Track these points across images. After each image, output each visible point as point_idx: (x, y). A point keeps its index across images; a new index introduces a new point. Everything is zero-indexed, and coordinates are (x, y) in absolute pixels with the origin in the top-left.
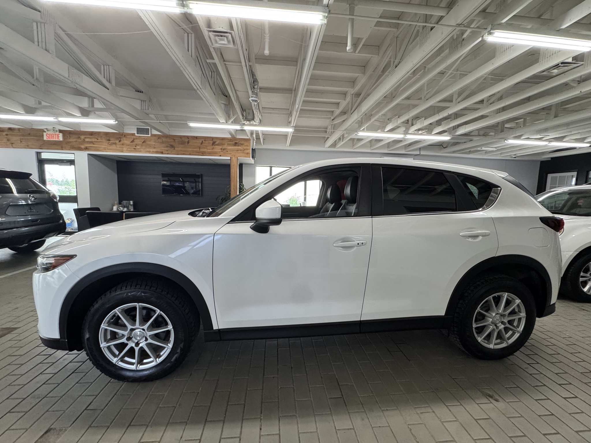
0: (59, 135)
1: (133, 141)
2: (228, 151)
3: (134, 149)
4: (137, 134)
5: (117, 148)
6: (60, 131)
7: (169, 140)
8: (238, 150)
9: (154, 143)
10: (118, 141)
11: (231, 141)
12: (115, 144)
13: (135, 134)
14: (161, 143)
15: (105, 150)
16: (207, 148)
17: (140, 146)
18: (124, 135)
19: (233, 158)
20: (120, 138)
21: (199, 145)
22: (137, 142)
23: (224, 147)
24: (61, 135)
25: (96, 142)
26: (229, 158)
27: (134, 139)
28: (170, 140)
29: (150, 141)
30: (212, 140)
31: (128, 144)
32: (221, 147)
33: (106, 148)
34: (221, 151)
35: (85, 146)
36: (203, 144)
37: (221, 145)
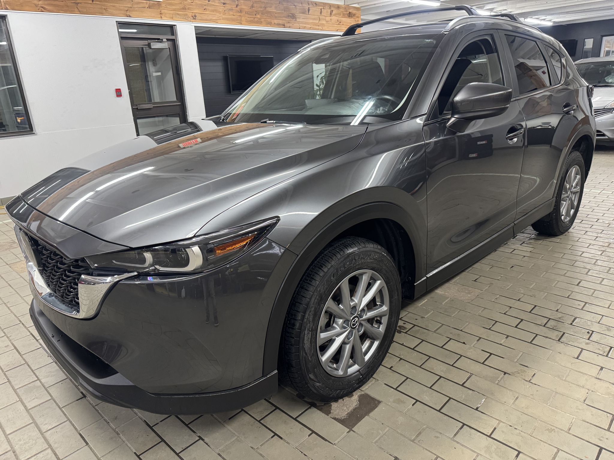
3: (254, 19)
5: (234, 17)
8: (351, 23)
10: (235, 6)
11: (346, 10)
16: (325, 20)
17: (260, 14)
21: (319, 14)
22: (257, 7)
23: (340, 19)
25: (208, 6)
27: (253, 3)
28: (291, 6)
30: (329, 7)
31: (246, 10)
32: (338, 18)
33: (221, 18)
34: (338, 24)
35: (193, 13)
36: (322, 14)
37: (338, 16)
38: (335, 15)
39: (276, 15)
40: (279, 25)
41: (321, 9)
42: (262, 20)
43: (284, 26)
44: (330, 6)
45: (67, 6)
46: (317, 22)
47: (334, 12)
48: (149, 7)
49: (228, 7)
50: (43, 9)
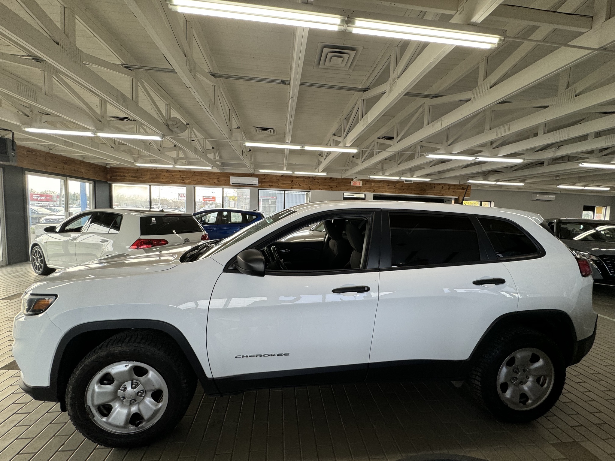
1: (402, 186)
3: (402, 191)
4: (405, 182)
6: (361, 180)
7: (423, 186)
9: (415, 188)
10: (394, 187)
11: (460, 186)
14: (419, 187)
15: (385, 192)
16: (445, 191)
17: (406, 189)
18: (397, 183)
19: (460, 197)
20: (395, 184)
21: (441, 189)
24: (361, 183)
25: (381, 187)
26: (457, 197)
29: (412, 186)
31: (399, 188)
32: (453, 190)
34: (453, 193)
35: (373, 189)
36: (443, 188)
38: (452, 189)
41: (443, 186)
42: (407, 192)
44: (449, 185)
45: (328, 188)
46: (440, 192)
48: (356, 188)
49: (390, 187)
50: (321, 189)
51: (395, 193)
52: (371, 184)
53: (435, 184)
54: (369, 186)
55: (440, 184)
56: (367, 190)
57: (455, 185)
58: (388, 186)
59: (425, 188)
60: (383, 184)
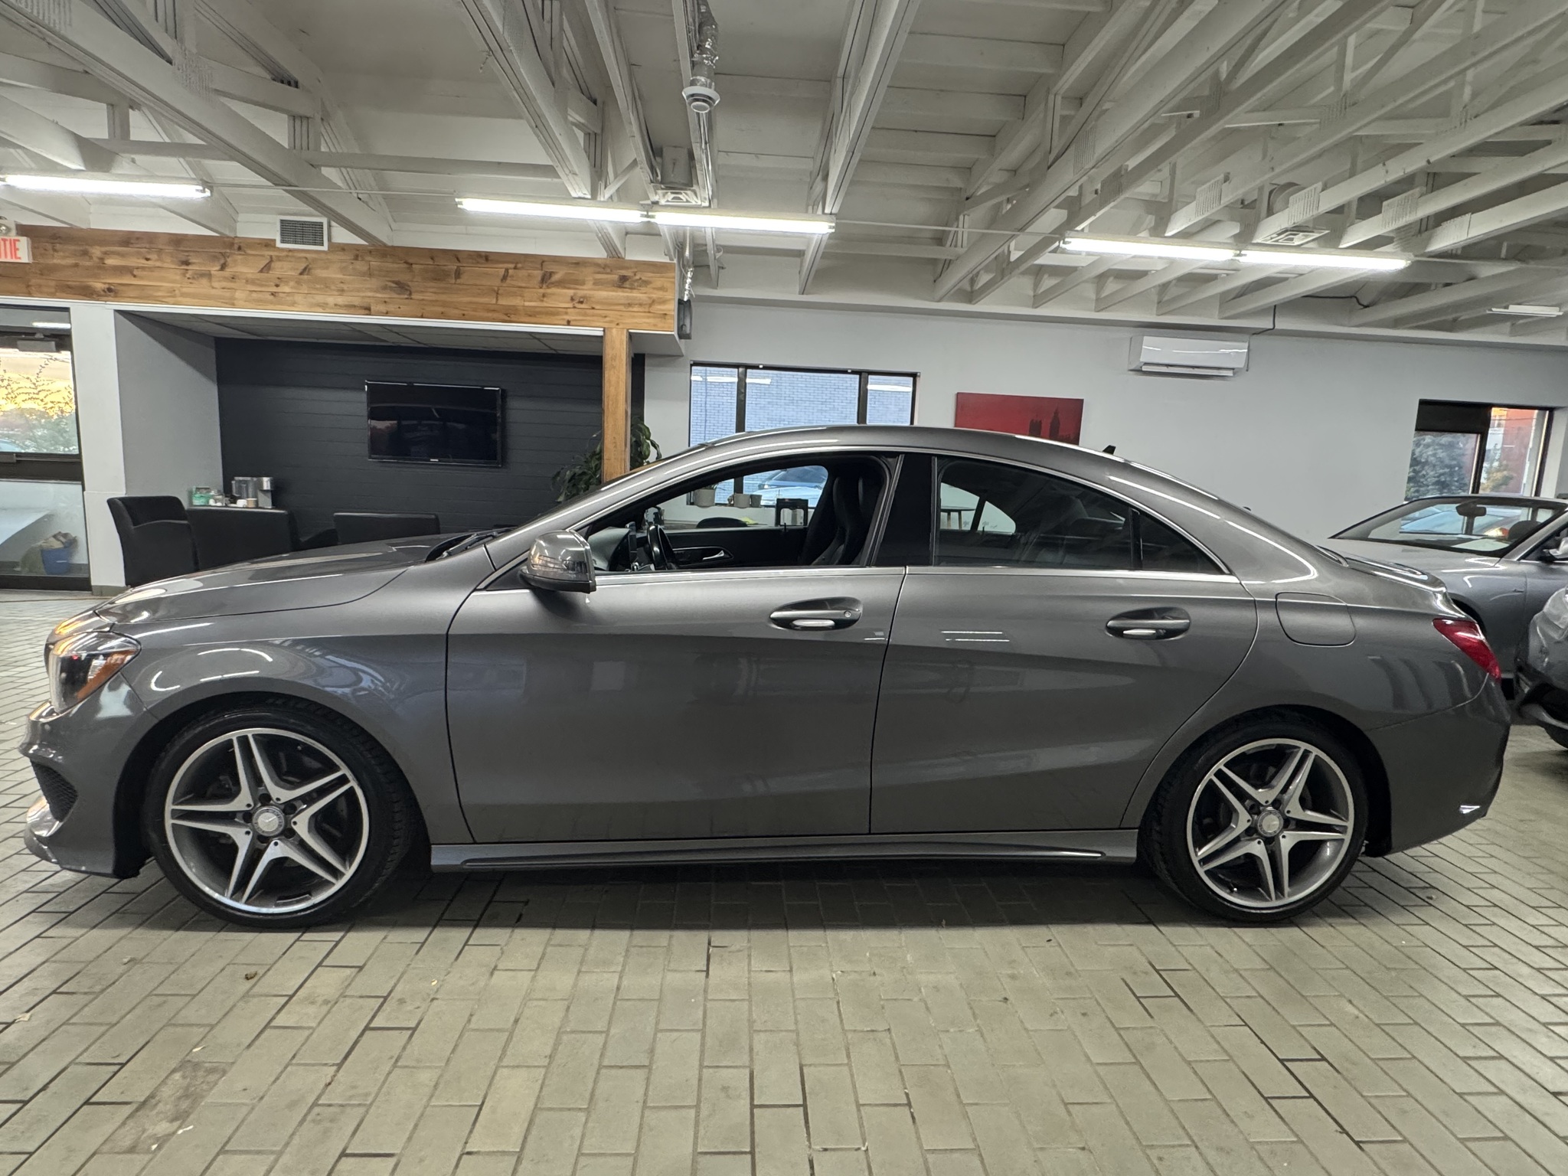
0: (18, 245)
1: (267, 268)
2: (597, 307)
3: (273, 294)
4: (283, 241)
5: (213, 292)
6: (23, 230)
7: (391, 265)
8: (630, 305)
9: (341, 276)
10: (218, 268)
11: (609, 271)
12: (208, 275)
13: (275, 240)
14: (363, 274)
15: (174, 296)
16: (522, 296)
17: (292, 284)
18: (236, 246)
19: (614, 331)
20: (223, 255)
21: (497, 282)
22: (280, 269)
23: (580, 293)
24: (24, 243)
25: (143, 268)
26: (599, 332)
27: (271, 261)
28: (396, 266)
29: (327, 268)
30: (539, 266)
31: (250, 276)
32: (571, 292)
33: (177, 292)
34: (570, 305)
35: (105, 283)
36: (509, 281)
37: (572, 286)
38: (561, 284)
39: (345, 287)
40: (351, 308)
41: (507, 270)
42: (298, 298)
43: (368, 310)
44: (541, 261)
46: (494, 301)
47: (556, 277)
49: (194, 268)
51: (233, 305)
52: (85, 253)
53: (456, 255)
54: (76, 265)
55: (486, 257)
56: (69, 287)
57: (578, 263)
58: (187, 263)
59: (404, 277)
60: (154, 256)
